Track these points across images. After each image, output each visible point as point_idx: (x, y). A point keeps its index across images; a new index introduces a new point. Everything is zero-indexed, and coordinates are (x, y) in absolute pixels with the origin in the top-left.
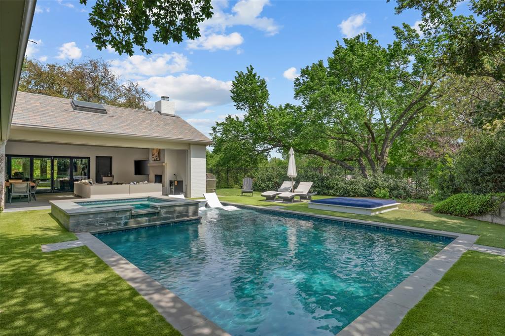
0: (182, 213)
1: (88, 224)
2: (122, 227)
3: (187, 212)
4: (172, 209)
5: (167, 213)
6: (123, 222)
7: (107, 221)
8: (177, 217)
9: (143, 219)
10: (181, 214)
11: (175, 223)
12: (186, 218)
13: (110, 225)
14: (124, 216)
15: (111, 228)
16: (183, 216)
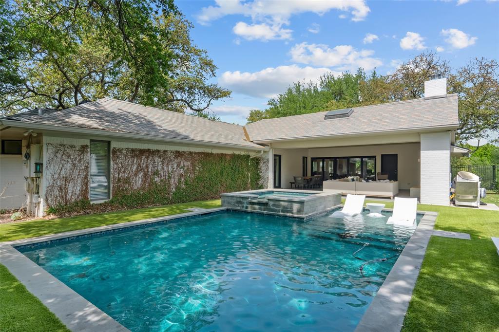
0: (287, 208)
1: (229, 203)
2: (244, 209)
3: (291, 208)
4: (277, 203)
5: (274, 205)
6: (245, 205)
7: (237, 203)
8: (283, 211)
9: (257, 207)
10: (285, 210)
11: (280, 216)
12: (289, 214)
13: (238, 206)
14: (245, 201)
15: (239, 208)
16: (288, 212)
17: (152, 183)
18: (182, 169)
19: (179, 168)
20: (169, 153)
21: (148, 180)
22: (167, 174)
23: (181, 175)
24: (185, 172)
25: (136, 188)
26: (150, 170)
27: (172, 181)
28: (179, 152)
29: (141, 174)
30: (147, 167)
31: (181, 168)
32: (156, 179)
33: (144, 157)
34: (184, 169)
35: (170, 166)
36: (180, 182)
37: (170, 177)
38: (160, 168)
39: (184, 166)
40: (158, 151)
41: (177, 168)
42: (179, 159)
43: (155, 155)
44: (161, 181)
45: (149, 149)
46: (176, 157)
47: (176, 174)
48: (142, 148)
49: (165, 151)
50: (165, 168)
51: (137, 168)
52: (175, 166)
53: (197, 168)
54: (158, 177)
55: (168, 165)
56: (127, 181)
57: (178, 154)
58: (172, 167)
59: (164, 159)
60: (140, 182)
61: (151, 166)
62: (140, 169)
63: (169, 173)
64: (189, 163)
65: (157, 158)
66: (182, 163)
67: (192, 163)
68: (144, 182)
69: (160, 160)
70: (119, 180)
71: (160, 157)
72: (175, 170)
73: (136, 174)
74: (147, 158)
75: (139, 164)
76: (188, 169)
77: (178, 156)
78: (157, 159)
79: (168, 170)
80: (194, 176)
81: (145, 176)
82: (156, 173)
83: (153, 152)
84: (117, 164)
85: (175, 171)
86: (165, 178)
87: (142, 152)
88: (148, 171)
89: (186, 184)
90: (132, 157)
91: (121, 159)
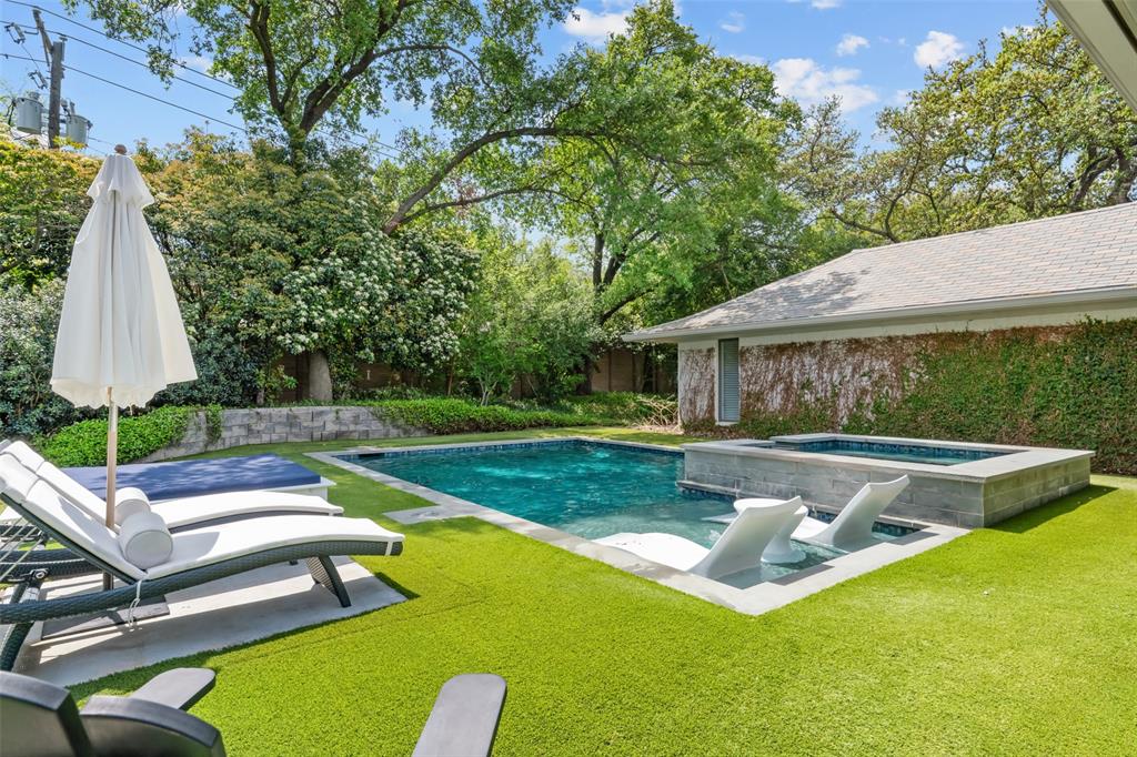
17: (800, 403)
18: (866, 378)
19: (857, 376)
20: (835, 346)
21: (793, 398)
22: (829, 388)
23: (864, 392)
24: (875, 384)
25: (772, 410)
26: (795, 380)
27: (842, 401)
28: (857, 341)
29: (781, 387)
30: (790, 374)
31: (864, 375)
32: (807, 397)
33: (784, 357)
34: (870, 377)
35: (836, 372)
36: (859, 404)
37: (836, 395)
38: (813, 376)
39: (872, 371)
40: (811, 344)
41: (853, 376)
42: (858, 356)
43: (804, 352)
44: (818, 400)
45: (793, 343)
46: (851, 351)
47: (851, 388)
48: (782, 342)
49: (825, 343)
50: (825, 375)
51: (774, 376)
52: (849, 371)
53: (911, 374)
54: (811, 393)
55: (830, 370)
56: (759, 397)
57: (855, 345)
58: (840, 373)
59: (821, 359)
60: (779, 400)
61: (797, 372)
62: (778, 378)
63: (834, 386)
64: (886, 363)
65: (809, 358)
66: (866, 363)
67: (894, 363)
68: (786, 400)
69: (814, 361)
70: (749, 394)
71: (814, 355)
72: (846, 379)
73: (772, 387)
74: (790, 358)
75: (777, 370)
76: (882, 377)
77: (856, 350)
78: (807, 360)
79: (831, 379)
80: (903, 396)
81: (787, 389)
82: (806, 385)
83: (801, 346)
84: (746, 371)
85: (848, 382)
86: (826, 396)
87: (782, 349)
88: (792, 383)
89: (877, 409)
90: (767, 358)
91: (752, 363)
